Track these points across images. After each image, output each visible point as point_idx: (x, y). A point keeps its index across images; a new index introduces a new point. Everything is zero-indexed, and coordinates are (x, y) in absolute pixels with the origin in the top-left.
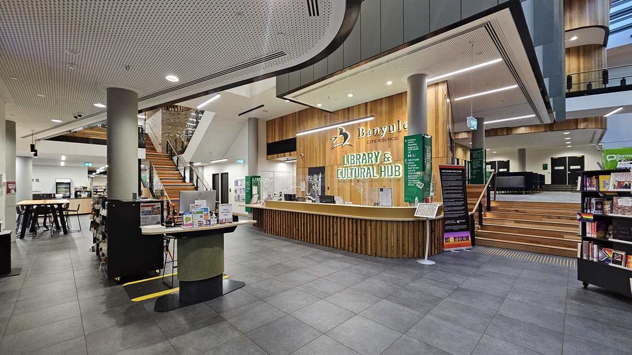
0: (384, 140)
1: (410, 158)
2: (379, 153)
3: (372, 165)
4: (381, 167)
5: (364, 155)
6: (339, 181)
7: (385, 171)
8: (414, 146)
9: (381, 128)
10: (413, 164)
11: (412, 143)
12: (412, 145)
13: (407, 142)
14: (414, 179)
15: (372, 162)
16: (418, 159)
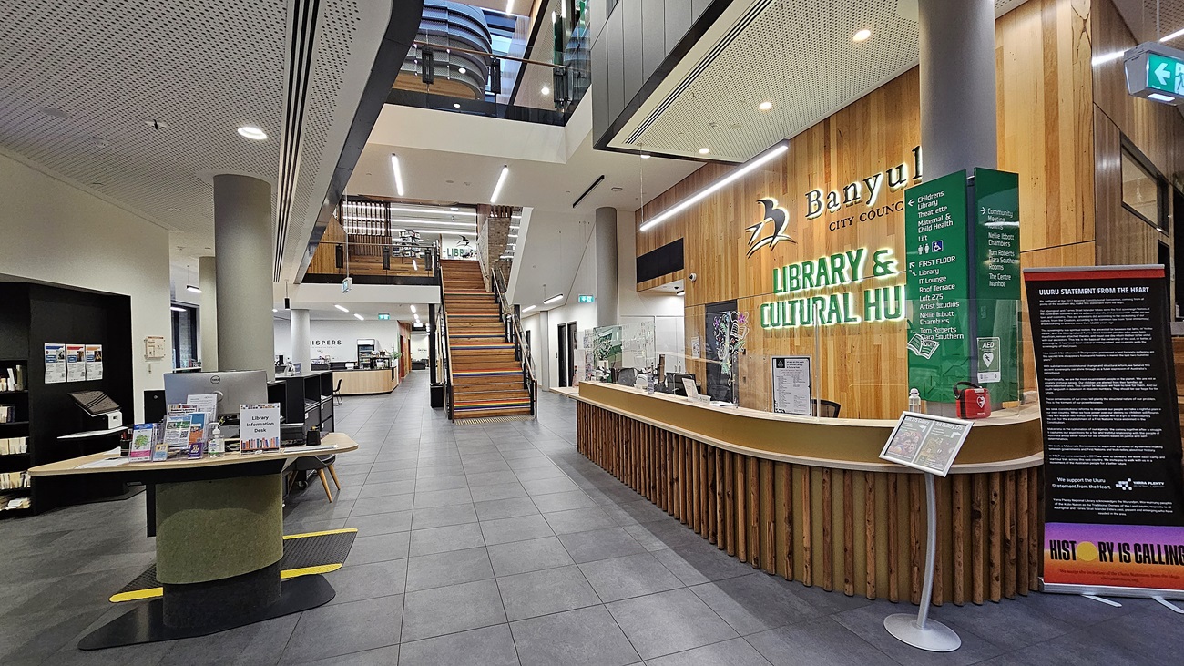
0: (875, 213)
1: (925, 257)
2: (859, 252)
3: (844, 290)
4: (867, 292)
6: (766, 333)
7: (876, 304)
9: (867, 181)
10: (934, 276)
11: (933, 208)
13: (916, 204)
14: (938, 327)
15: (842, 280)
16: (953, 259)
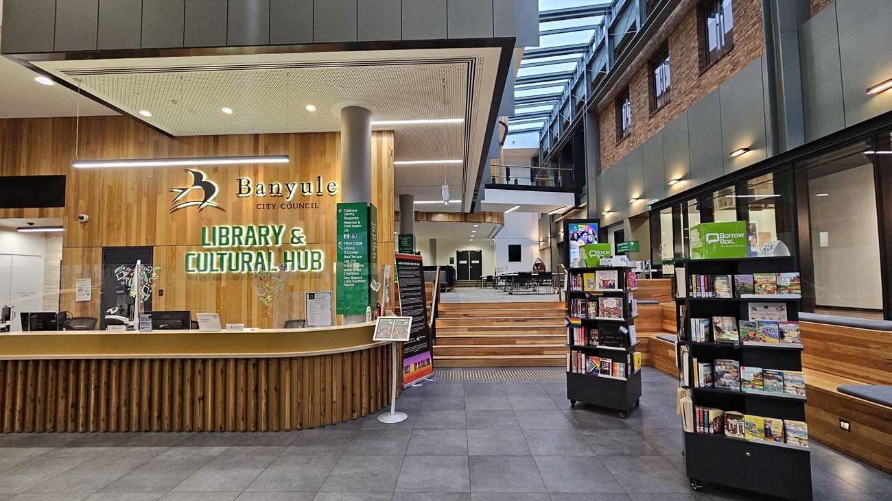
0: (291, 206)
1: (347, 240)
2: (281, 227)
3: (267, 250)
4: (286, 253)
5: (250, 228)
7: (293, 261)
8: (354, 221)
9: (287, 185)
10: (352, 250)
11: (352, 216)
12: (350, 218)
13: (342, 212)
14: (354, 276)
15: (267, 242)
16: (361, 243)
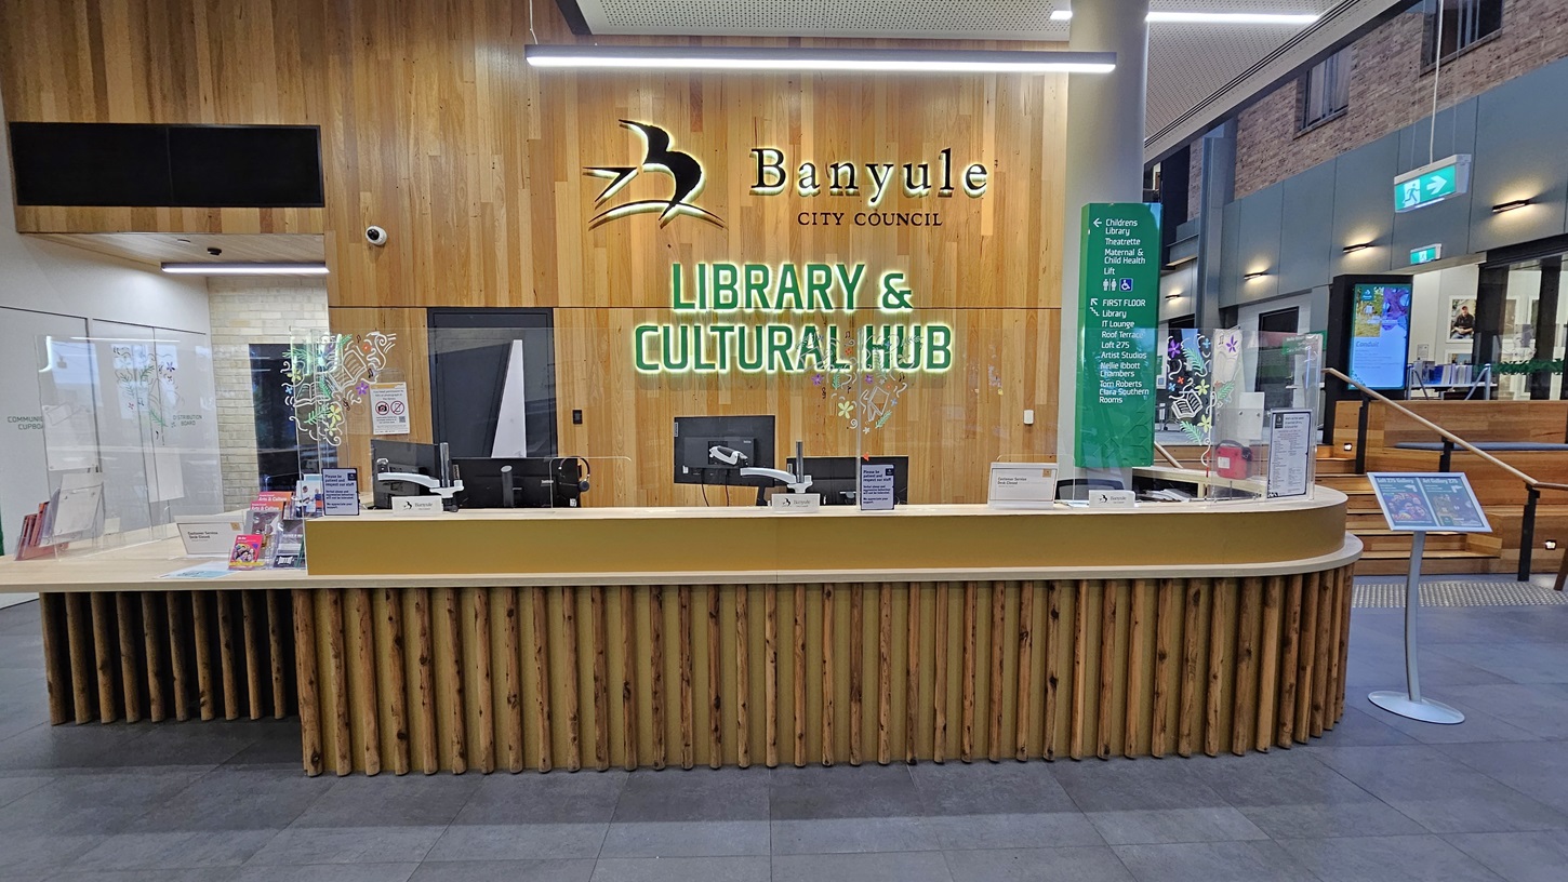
0: (878, 218)
1: (1110, 295)
2: (860, 268)
3: (825, 320)
4: (869, 330)
5: (788, 269)
7: (886, 346)
8: (1130, 248)
9: (873, 167)
10: (1120, 319)
11: (1124, 236)
12: (1120, 242)
13: (1103, 226)
14: (1121, 380)
16: (1142, 303)
